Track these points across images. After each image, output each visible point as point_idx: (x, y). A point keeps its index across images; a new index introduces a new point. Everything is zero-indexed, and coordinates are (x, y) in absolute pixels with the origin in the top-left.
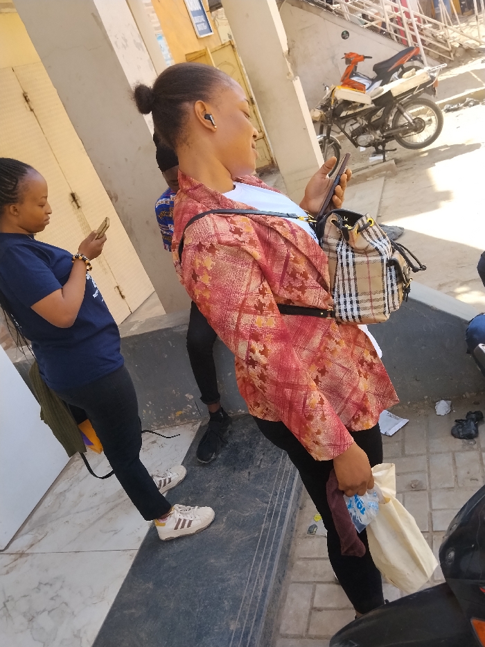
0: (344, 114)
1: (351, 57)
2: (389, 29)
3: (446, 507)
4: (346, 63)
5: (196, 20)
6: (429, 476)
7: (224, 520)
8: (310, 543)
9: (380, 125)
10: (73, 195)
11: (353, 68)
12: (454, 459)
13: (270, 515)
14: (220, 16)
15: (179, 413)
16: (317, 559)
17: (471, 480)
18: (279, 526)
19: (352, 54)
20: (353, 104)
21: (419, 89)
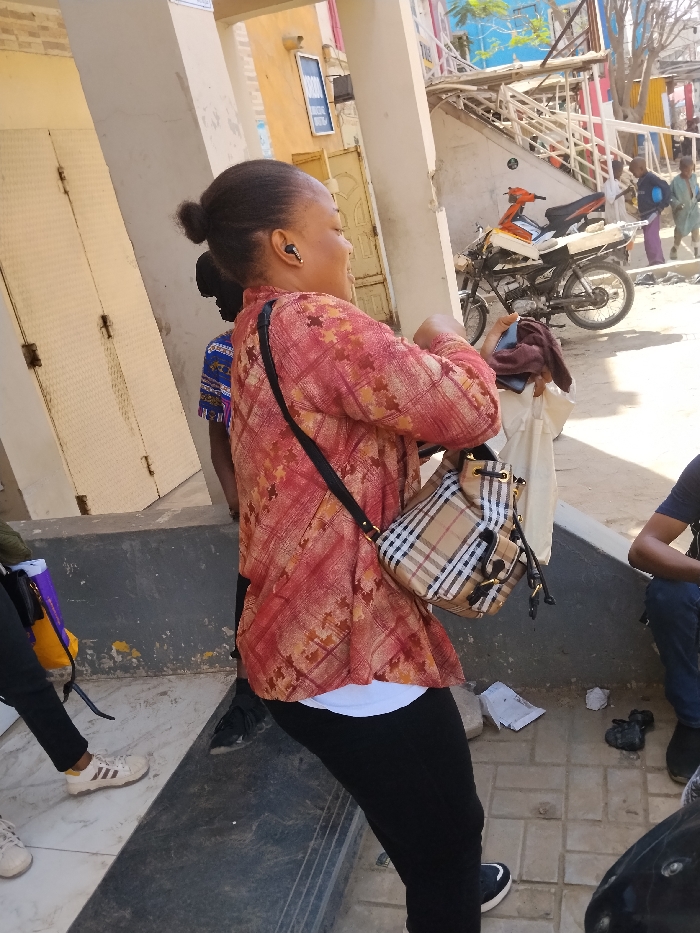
0: (498, 267)
1: (518, 194)
2: (573, 165)
3: (587, 849)
4: (510, 201)
5: (313, 110)
6: (567, 798)
7: (254, 828)
8: (379, 879)
9: (547, 290)
10: (104, 319)
11: (518, 207)
12: (605, 778)
13: (324, 829)
14: (346, 111)
15: (209, 654)
16: (386, 905)
17: (628, 812)
18: (336, 847)
19: (519, 189)
20: (514, 256)
21: (606, 249)
